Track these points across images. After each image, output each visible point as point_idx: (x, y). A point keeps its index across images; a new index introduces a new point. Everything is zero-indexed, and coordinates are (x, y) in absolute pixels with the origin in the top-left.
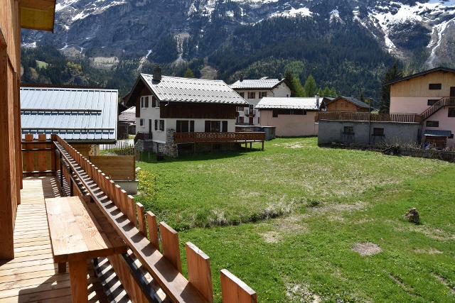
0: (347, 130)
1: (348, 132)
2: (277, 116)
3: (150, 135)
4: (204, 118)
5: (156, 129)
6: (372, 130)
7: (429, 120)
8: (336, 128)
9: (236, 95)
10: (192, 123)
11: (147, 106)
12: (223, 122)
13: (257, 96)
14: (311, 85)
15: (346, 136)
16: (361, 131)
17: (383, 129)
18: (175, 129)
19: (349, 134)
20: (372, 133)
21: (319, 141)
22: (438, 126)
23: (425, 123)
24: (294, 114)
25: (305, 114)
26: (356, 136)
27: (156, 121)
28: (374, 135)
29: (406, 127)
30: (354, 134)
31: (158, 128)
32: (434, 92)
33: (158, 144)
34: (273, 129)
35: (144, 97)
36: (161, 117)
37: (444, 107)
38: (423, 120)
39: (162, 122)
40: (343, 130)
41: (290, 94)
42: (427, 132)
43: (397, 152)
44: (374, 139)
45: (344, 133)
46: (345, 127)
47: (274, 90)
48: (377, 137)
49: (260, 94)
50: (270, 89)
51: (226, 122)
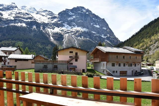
1: (45, 67)
2: (17, 62)
7: (70, 62)
8: (41, 66)
9: (2, 53)
14: (27, 50)
15: (45, 68)
16: (50, 66)
17: (57, 66)
19: (46, 67)
20: (54, 67)
21: (35, 70)
22: (72, 64)
23: (69, 63)
24: (24, 61)
25: (28, 61)
26: (48, 68)
28: (54, 68)
29: (64, 65)
30: (47, 67)
32: (71, 54)
34: (15, 66)
37: (74, 58)
38: (69, 62)
40: (43, 66)
41: (21, 53)
42: (70, 66)
43: (62, 73)
44: (54, 69)
45: (44, 67)
46: (44, 65)
47: (15, 52)
48: (55, 68)
49: (9, 53)
50: (14, 51)
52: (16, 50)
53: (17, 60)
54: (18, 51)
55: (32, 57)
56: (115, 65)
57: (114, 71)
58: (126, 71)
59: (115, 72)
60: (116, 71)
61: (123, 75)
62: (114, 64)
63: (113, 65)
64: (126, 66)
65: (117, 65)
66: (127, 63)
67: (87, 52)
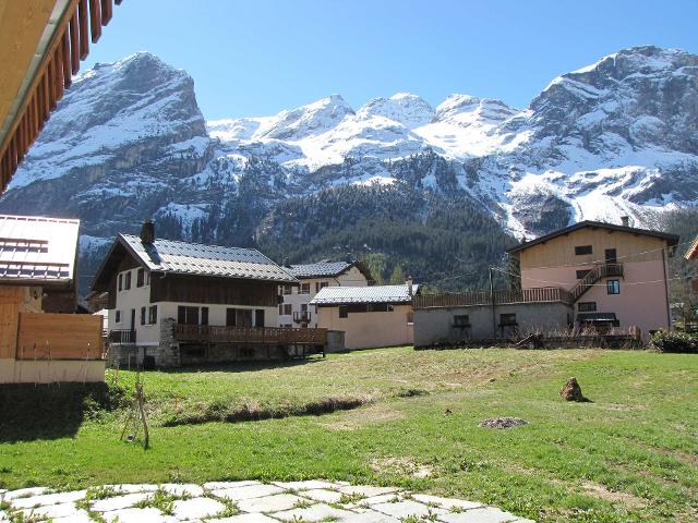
0: (459, 322)
1: (462, 324)
2: (346, 316)
3: (132, 335)
4: (226, 303)
5: (143, 323)
6: (498, 317)
7: (580, 301)
8: (443, 319)
10: (205, 310)
11: (128, 287)
12: (257, 311)
13: (313, 287)
15: (459, 330)
16: (481, 319)
17: (514, 315)
18: (176, 317)
19: (463, 327)
20: (498, 322)
22: (595, 309)
23: (576, 305)
24: (374, 311)
25: (391, 309)
26: (474, 330)
27: (143, 310)
28: (502, 325)
29: (549, 308)
31: (147, 320)
32: (584, 258)
33: (145, 348)
34: (341, 334)
35: (124, 273)
36: (152, 301)
37: (599, 279)
38: (570, 298)
39: (154, 310)
40: (453, 322)
43: (539, 343)
44: (502, 330)
45: (456, 326)
46: (456, 318)
47: (340, 278)
48: (506, 328)
49: (317, 284)
50: (335, 276)
51: (263, 311)
52: (342, 273)
53: (346, 309)
54: (354, 273)
55: (411, 294)
67: (665, 244)
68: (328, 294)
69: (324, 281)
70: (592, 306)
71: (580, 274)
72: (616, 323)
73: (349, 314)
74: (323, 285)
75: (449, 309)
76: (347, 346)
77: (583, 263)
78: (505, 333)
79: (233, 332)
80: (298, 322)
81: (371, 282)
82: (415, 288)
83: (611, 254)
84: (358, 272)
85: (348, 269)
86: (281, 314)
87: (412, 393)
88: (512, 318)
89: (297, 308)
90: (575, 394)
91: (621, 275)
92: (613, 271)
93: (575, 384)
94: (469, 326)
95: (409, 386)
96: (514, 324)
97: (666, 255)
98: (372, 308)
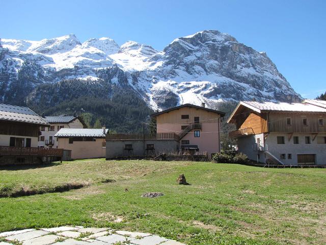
0: (127, 147)
1: (129, 148)
2: (72, 143)
4: (10, 134)
6: (146, 146)
7: (182, 139)
8: (120, 145)
9: (39, 118)
12: (27, 139)
13: (56, 128)
15: (127, 151)
16: (138, 146)
17: (153, 145)
19: (129, 150)
20: (146, 148)
22: (188, 144)
23: (181, 141)
24: (86, 141)
25: (95, 140)
26: (134, 151)
28: (147, 150)
29: (169, 142)
34: (69, 151)
37: (191, 130)
40: (124, 146)
41: (82, 126)
43: (164, 158)
45: (126, 149)
46: (126, 145)
47: (70, 124)
48: (149, 151)
49: (58, 126)
50: (67, 123)
51: (30, 139)
52: (71, 122)
53: (72, 139)
54: (77, 122)
55: (104, 133)
56: (286, 141)
57: (284, 155)
58: (314, 155)
59: (287, 156)
60: (290, 156)
61: (307, 163)
62: (283, 137)
63: (281, 141)
64: (311, 141)
65: (289, 140)
66: (314, 136)
67: (219, 116)
68: (64, 132)
69: (62, 125)
70: (187, 142)
71: (183, 128)
72: (198, 150)
73: (74, 142)
74: (61, 127)
75: (123, 141)
76: (72, 158)
77: (185, 123)
78: (148, 153)
79: (13, 150)
80: (47, 145)
81: (85, 127)
82: (107, 130)
83: (197, 119)
84: (79, 121)
85: (74, 120)
86: (39, 141)
87: (108, 181)
88: (152, 146)
89: (47, 138)
90: (183, 181)
91: (201, 129)
92: (197, 127)
93: (183, 177)
94: (132, 149)
95: (106, 177)
96: (152, 149)
97: (220, 121)
98: (85, 139)
